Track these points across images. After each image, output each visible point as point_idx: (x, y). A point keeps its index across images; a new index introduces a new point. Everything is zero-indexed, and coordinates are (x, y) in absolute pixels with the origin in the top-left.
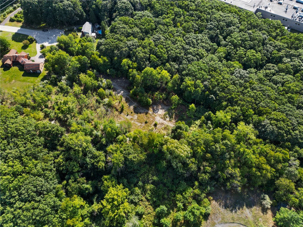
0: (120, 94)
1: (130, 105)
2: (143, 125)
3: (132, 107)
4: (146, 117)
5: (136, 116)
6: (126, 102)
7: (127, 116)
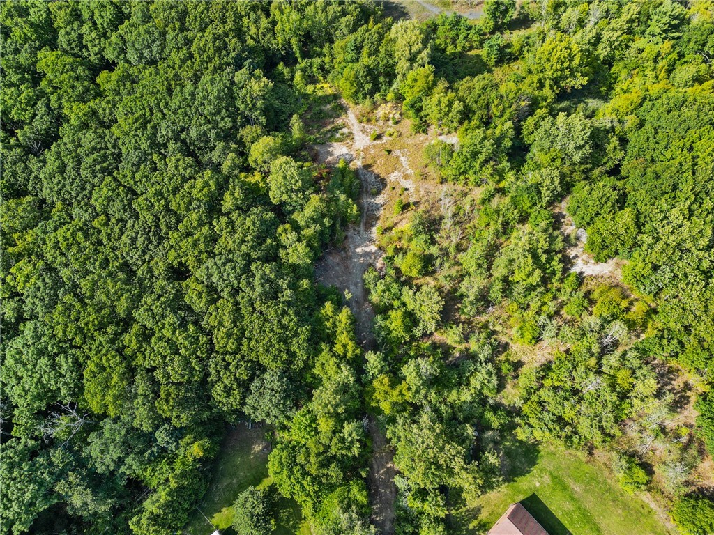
0: (367, 249)
1: (378, 207)
2: (397, 152)
3: (379, 200)
4: (375, 162)
5: (392, 178)
6: (378, 218)
7: (406, 189)
